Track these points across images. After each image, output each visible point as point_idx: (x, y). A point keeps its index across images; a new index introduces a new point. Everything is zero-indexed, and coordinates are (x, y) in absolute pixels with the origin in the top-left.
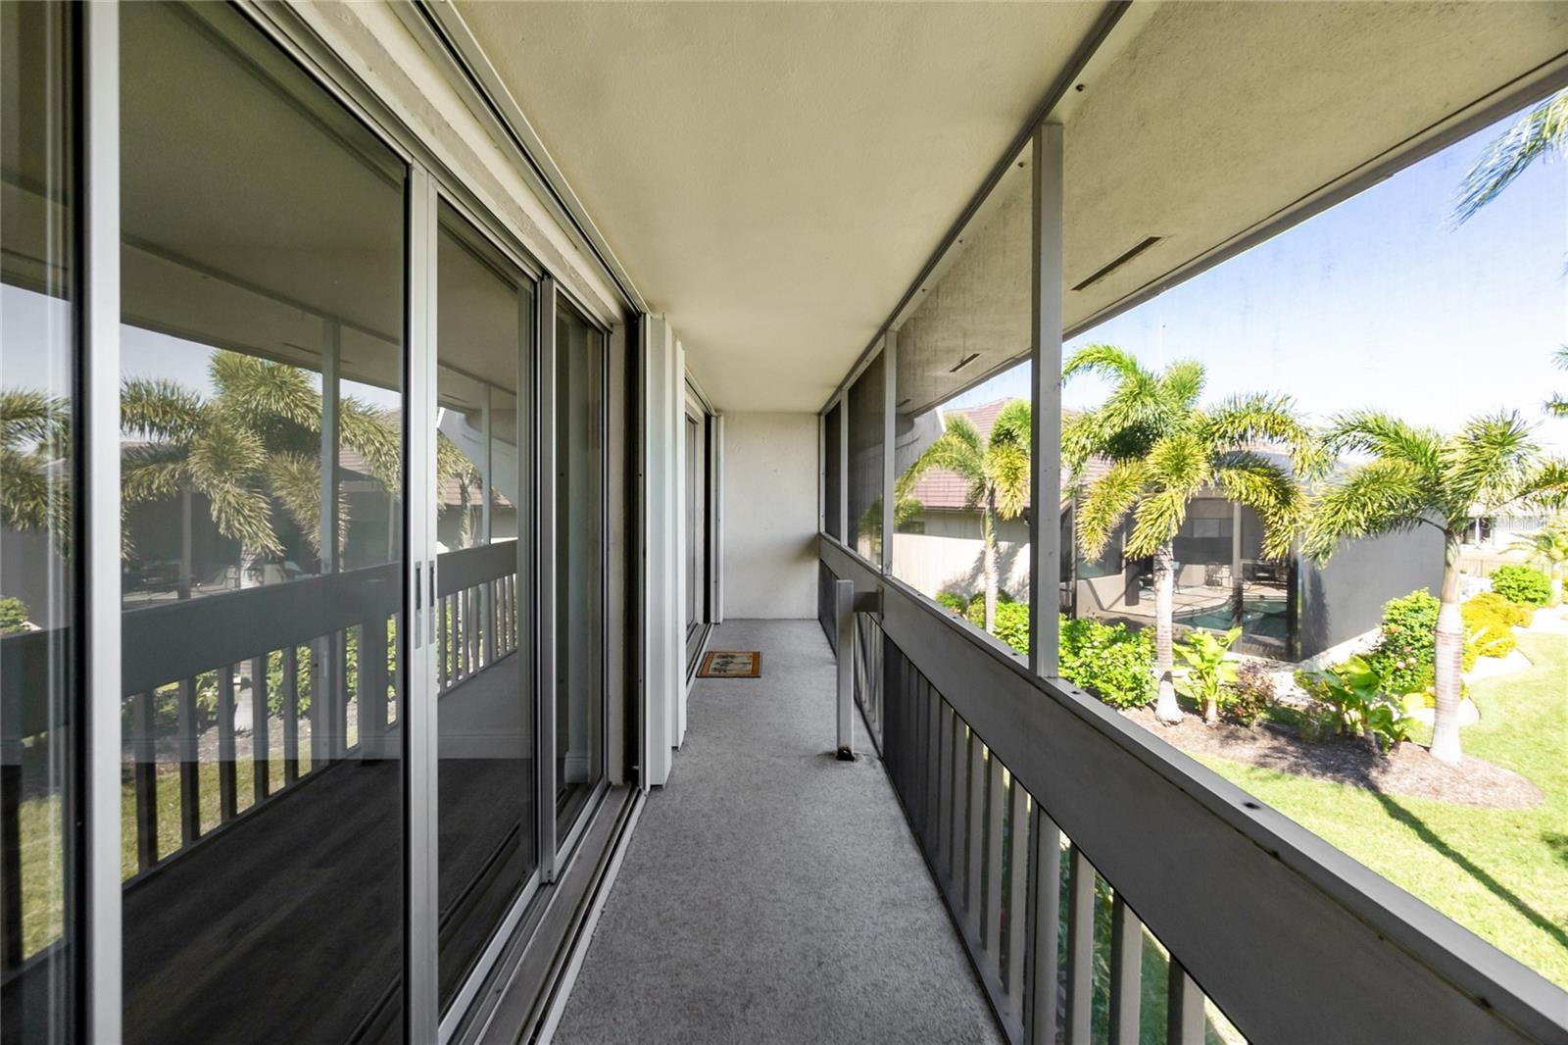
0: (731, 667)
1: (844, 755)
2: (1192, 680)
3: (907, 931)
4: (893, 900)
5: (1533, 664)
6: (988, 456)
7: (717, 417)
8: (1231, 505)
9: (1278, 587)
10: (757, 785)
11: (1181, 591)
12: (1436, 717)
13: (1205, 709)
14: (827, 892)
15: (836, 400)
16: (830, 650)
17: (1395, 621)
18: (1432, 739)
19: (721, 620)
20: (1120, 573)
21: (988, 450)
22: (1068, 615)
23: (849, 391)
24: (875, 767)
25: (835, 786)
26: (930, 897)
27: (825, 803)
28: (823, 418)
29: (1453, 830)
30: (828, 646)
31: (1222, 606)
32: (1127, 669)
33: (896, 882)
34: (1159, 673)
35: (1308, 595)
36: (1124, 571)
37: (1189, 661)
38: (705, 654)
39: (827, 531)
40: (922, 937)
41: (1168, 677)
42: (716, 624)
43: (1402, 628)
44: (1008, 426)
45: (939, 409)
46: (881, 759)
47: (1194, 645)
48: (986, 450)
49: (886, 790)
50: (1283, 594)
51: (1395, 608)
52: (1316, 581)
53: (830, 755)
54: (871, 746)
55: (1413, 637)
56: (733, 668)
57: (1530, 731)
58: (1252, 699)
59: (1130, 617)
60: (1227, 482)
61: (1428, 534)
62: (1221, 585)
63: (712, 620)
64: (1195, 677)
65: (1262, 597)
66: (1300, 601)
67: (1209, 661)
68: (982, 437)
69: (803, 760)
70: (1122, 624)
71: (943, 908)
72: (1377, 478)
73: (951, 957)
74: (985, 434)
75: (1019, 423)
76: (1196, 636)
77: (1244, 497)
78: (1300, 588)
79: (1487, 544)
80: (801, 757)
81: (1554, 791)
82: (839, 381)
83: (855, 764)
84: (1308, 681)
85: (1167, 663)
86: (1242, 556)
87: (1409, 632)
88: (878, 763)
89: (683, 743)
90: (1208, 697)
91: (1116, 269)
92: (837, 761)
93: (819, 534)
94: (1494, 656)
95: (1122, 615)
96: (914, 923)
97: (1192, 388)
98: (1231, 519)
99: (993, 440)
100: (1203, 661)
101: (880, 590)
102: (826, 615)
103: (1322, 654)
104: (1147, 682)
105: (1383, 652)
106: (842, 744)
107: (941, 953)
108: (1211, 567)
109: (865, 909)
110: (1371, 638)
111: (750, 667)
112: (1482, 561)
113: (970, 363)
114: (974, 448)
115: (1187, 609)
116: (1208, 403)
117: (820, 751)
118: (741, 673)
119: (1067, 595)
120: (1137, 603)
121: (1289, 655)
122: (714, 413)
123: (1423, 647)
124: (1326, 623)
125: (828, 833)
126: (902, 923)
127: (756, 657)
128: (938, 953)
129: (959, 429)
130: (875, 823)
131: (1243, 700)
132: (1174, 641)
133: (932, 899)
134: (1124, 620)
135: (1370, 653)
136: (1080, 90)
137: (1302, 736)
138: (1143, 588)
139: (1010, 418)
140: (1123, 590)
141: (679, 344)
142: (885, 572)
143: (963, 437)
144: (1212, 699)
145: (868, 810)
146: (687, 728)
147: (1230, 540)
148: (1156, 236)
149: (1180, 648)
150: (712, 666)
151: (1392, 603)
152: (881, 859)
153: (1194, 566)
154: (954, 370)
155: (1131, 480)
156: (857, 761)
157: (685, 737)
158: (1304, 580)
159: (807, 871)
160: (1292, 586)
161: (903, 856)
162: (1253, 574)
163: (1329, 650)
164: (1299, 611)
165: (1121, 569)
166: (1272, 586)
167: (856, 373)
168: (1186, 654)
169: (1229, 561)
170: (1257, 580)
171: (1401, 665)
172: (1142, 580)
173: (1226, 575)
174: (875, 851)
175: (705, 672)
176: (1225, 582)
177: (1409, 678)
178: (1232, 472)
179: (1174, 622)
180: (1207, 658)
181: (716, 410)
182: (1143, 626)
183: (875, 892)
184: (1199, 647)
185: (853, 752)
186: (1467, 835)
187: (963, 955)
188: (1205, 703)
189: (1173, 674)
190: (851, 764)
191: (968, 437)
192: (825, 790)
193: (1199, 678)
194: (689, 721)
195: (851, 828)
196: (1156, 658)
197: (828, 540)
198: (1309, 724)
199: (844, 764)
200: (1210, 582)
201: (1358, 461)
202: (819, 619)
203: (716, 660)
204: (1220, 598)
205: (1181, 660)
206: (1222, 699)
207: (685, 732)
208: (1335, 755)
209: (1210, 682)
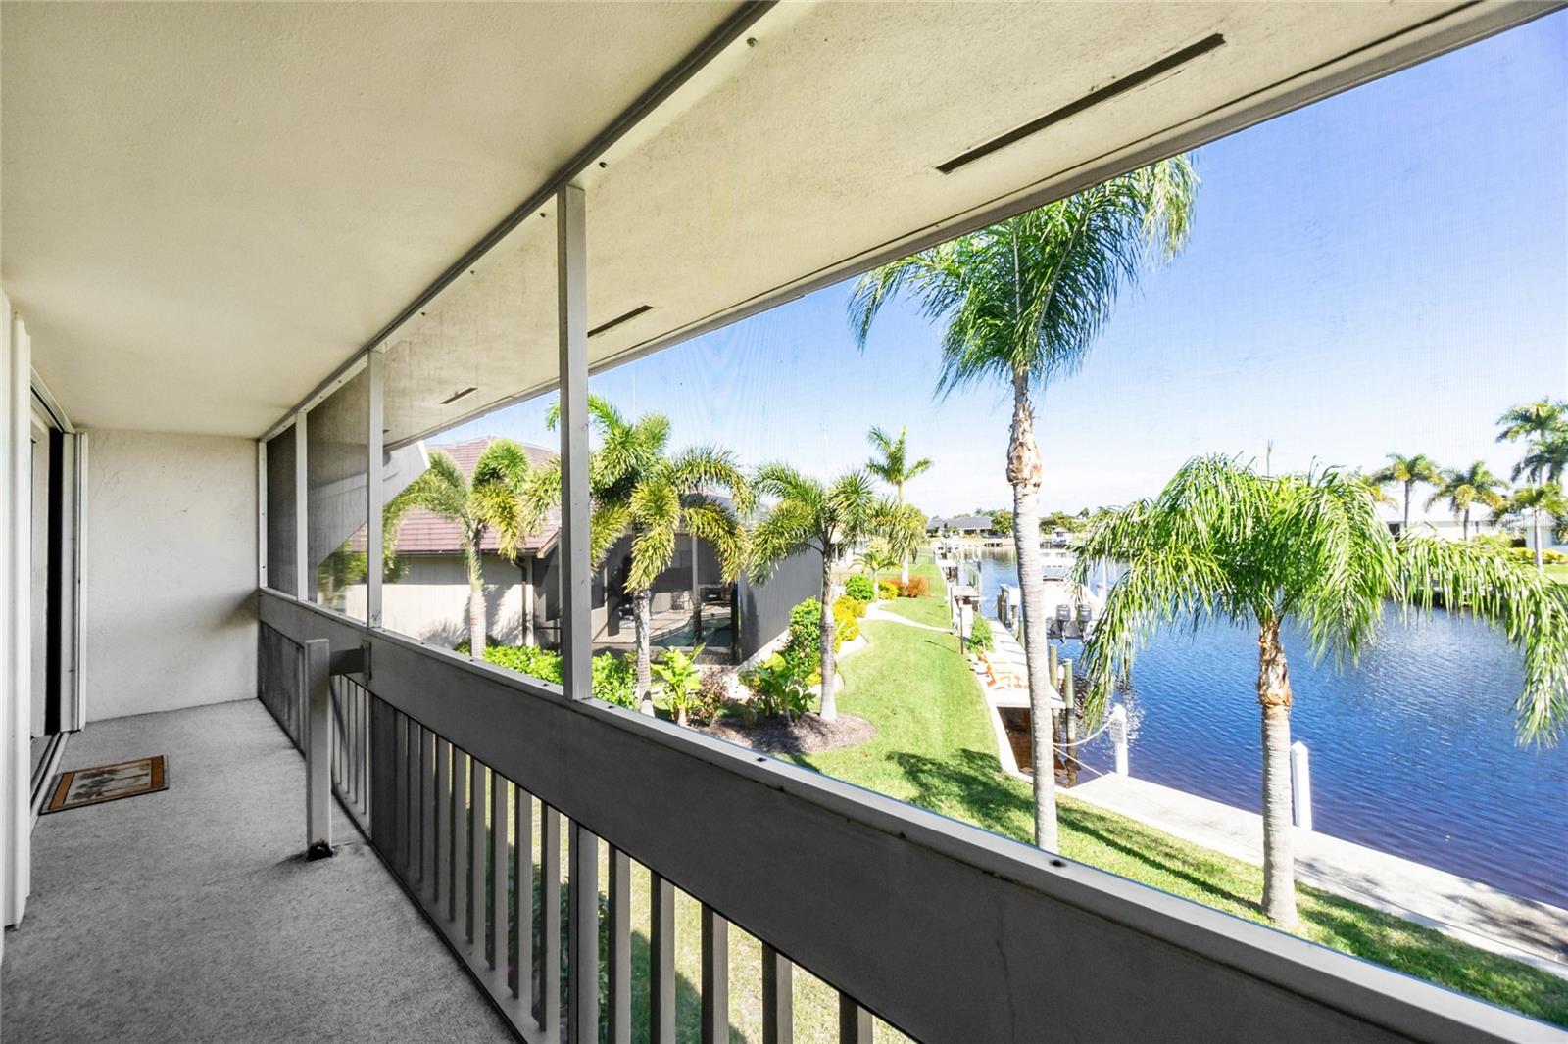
0: (112, 785)
1: (319, 852)
2: (667, 694)
3: (426, 1020)
4: (404, 994)
5: (868, 642)
6: (472, 496)
7: (75, 436)
8: (691, 539)
9: (724, 606)
10: (180, 931)
11: (653, 617)
12: (823, 689)
13: (677, 717)
14: (312, 1023)
15: (288, 424)
16: (282, 733)
17: (797, 622)
18: (821, 706)
19: (82, 725)
20: (603, 606)
21: (472, 488)
22: (556, 651)
23: (308, 414)
24: (362, 855)
25: (307, 893)
26: (449, 972)
27: (297, 917)
28: (263, 446)
29: (835, 769)
30: (277, 728)
31: (684, 626)
32: (613, 695)
33: (406, 974)
34: (640, 693)
35: (745, 608)
36: (606, 604)
37: (665, 677)
38: (54, 778)
39: (270, 584)
40: (444, 1018)
41: (647, 696)
42: (71, 732)
43: (801, 627)
44: (493, 465)
45: (421, 443)
46: (369, 842)
47: (667, 663)
48: (470, 488)
49: (381, 876)
50: (728, 610)
51: (797, 613)
52: (750, 598)
53: (298, 859)
54: (354, 833)
55: (807, 633)
56: (113, 786)
57: (868, 688)
58: (711, 701)
59: (612, 646)
60: (688, 519)
61: (814, 555)
62: (682, 609)
63: (65, 726)
64: (668, 691)
65: (713, 615)
66: (739, 615)
67: (679, 675)
68: (465, 475)
69: (255, 879)
70: (607, 653)
71: (465, 977)
72: (786, 514)
73: (480, 1023)
74: (468, 476)
75: (506, 462)
76: (669, 655)
77: (701, 530)
78: (739, 604)
79: (841, 563)
80: (249, 875)
81: (882, 726)
82: (295, 401)
83: (335, 859)
84: (746, 678)
85: (646, 684)
86: (699, 583)
87: (805, 630)
88: (366, 849)
89: (24, 917)
90: (679, 707)
91: (614, 327)
92: (308, 864)
93: (259, 590)
94: (849, 640)
95: (607, 645)
96: (433, 1008)
97: (659, 439)
98: (691, 551)
99: (477, 478)
100: (674, 676)
101: (366, 646)
102: (271, 692)
103: (755, 655)
104: (630, 703)
105: (791, 647)
106: (315, 840)
107: (469, 1025)
108: (676, 593)
109: (369, 1019)
110: (785, 637)
111: (147, 779)
112: (840, 574)
113: (463, 397)
114: (456, 486)
115: (659, 632)
116: (673, 451)
117: (282, 857)
118: (131, 790)
119: (555, 633)
120: (618, 632)
121: (733, 660)
122: (68, 427)
123: (814, 639)
124: (757, 630)
125: (305, 952)
126: (418, 1015)
127: (157, 765)
128: (466, 1026)
129: (440, 467)
130: (371, 918)
131: (705, 703)
132: (651, 662)
133: (452, 974)
134: (609, 649)
135: (783, 649)
136: (603, 167)
137: (746, 723)
138: (622, 618)
139: (496, 457)
140: (606, 621)
141: (21, 325)
142: (372, 624)
143: (443, 475)
144: (682, 708)
145: (358, 906)
146: (32, 892)
147: (690, 569)
148: (649, 305)
149: (657, 667)
150: (72, 792)
151: (795, 609)
152: (383, 954)
153: (663, 594)
154: (445, 403)
155: (614, 519)
156: (337, 854)
157: (28, 905)
158: (742, 599)
159: (278, 1009)
160: (733, 604)
161: (411, 941)
162: (706, 597)
163: (760, 651)
164: (740, 623)
165: (604, 602)
166: (719, 605)
167: (321, 394)
168: (662, 672)
169: (689, 587)
170: (709, 602)
171: (802, 655)
172: (622, 611)
173: (686, 599)
174: (373, 950)
175: (58, 803)
176: (686, 605)
177: (806, 664)
178: (691, 511)
179: (650, 645)
180: (678, 672)
181: (74, 425)
182: (626, 652)
183: (380, 994)
184: (671, 664)
185: (331, 845)
186: (842, 770)
187: (494, 1016)
188: (677, 712)
189: (652, 692)
190: (330, 860)
191: (448, 474)
192: (294, 903)
193: (672, 691)
194: (36, 880)
195: (337, 936)
196: (637, 680)
197: (274, 596)
198: (749, 712)
199: (319, 863)
200: (676, 607)
201: (771, 502)
202: (260, 697)
203: (77, 783)
204: (682, 620)
205: (658, 677)
206: (690, 706)
207: (29, 899)
208: (766, 734)
209: (680, 693)
